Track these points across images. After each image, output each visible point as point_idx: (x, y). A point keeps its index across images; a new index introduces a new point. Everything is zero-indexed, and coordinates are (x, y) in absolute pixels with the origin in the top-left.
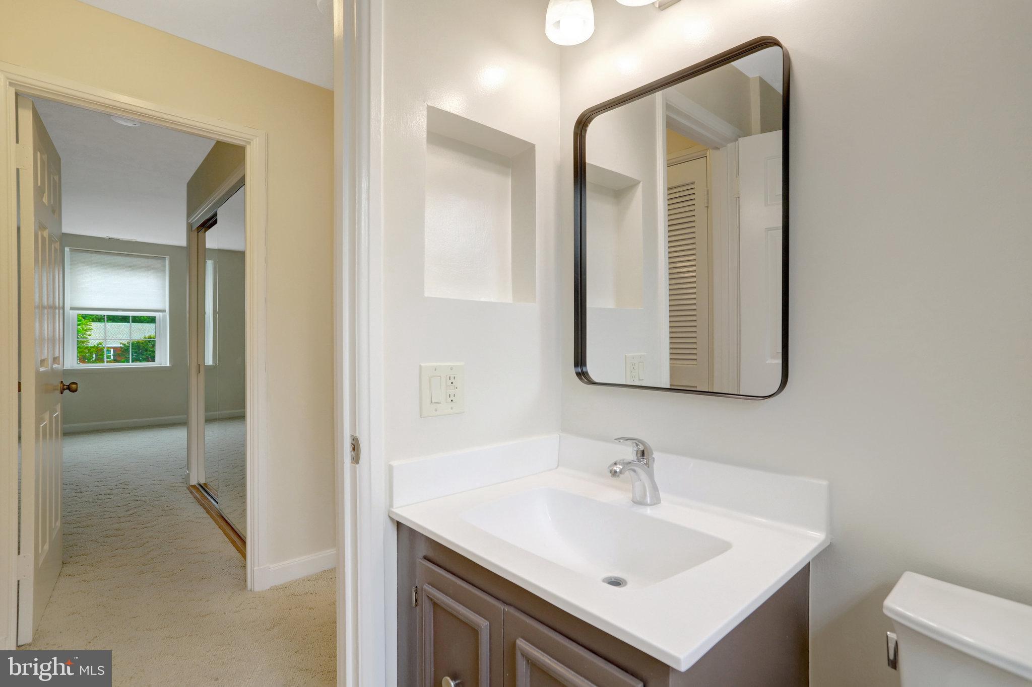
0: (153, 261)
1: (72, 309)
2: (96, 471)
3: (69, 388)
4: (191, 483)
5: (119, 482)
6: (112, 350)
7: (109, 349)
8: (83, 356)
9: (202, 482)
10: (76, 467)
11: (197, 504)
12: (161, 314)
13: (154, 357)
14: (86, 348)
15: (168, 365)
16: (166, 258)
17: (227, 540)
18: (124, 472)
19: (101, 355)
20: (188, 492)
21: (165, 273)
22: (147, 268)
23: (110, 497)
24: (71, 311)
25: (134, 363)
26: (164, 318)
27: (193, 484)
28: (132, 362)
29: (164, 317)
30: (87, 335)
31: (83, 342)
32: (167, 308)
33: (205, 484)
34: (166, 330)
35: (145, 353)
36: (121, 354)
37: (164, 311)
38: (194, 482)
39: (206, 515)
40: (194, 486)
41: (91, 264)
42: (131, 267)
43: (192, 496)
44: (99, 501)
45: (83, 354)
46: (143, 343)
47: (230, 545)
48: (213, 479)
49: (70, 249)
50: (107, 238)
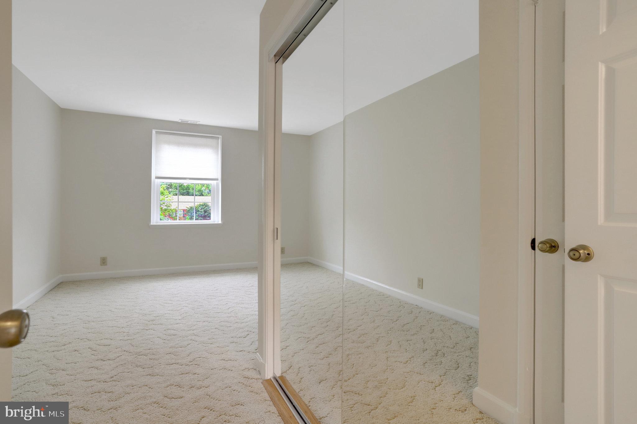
0: (210, 140)
1: (157, 178)
4: (266, 376)
6: (182, 211)
7: (180, 211)
8: (169, 214)
9: (278, 375)
12: (215, 182)
13: (210, 217)
14: (170, 210)
15: (220, 222)
16: (219, 137)
21: (218, 150)
22: (206, 146)
24: (157, 180)
25: (197, 221)
26: (217, 185)
27: (269, 378)
28: (195, 220)
29: (217, 184)
31: (169, 206)
32: (219, 176)
33: (282, 377)
36: (187, 213)
37: (217, 179)
38: (269, 375)
40: (269, 382)
41: (169, 143)
42: (195, 145)
45: (169, 213)
49: (156, 131)
50: (180, 121)
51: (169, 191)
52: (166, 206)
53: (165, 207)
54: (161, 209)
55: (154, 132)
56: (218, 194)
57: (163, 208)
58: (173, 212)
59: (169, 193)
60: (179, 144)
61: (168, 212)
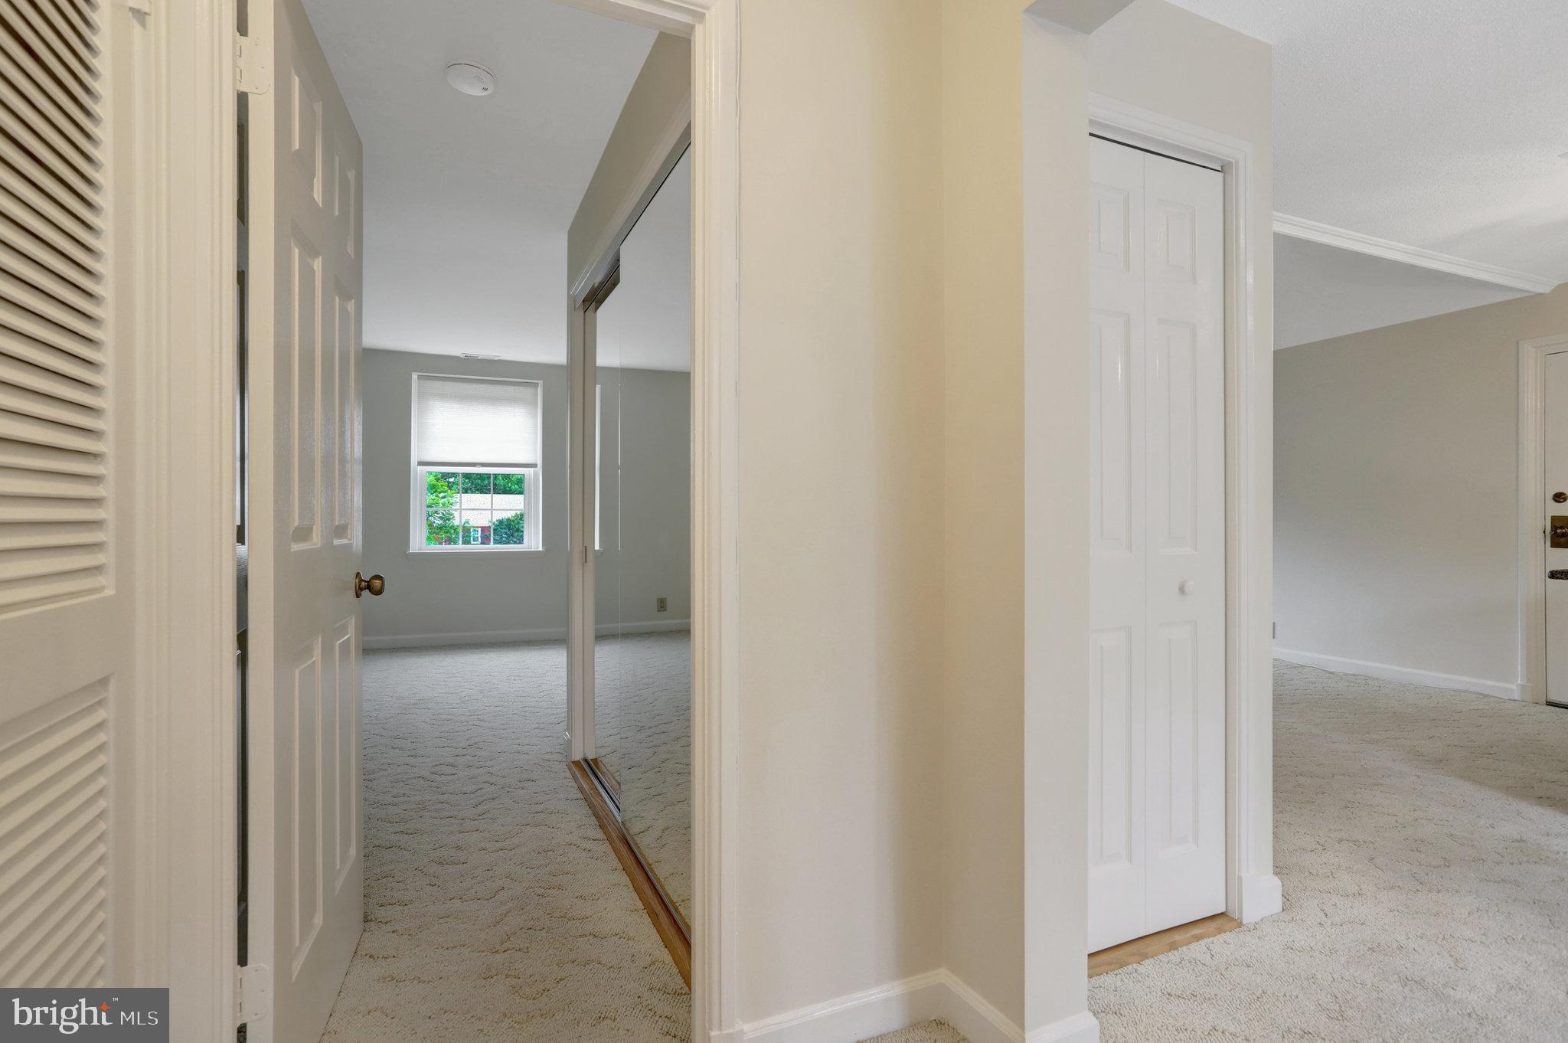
0: (521, 389)
1: (421, 464)
2: (441, 716)
3: (369, 587)
4: (573, 757)
5: (468, 743)
6: (480, 529)
7: (476, 529)
9: (590, 756)
10: (417, 706)
11: (584, 803)
12: (531, 470)
13: (522, 536)
14: (451, 528)
15: (541, 548)
16: (538, 384)
17: (640, 905)
18: (478, 723)
19: (467, 536)
20: (568, 774)
21: (537, 408)
22: (514, 401)
23: (452, 770)
24: (419, 467)
25: (495, 545)
26: (534, 477)
27: (577, 759)
28: (494, 543)
29: (536, 474)
30: (454, 510)
31: (449, 519)
32: (539, 459)
33: (595, 761)
34: (538, 494)
35: (516, 534)
36: (489, 535)
37: (534, 466)
38: (578, 756)
39: (599, 834)
40: (577, 763)
41: (443, 396)
42: (492, 400)
43: (575, 785)
44: (438, 778)
46: (513, 521)
47: (647, 920)
48: (608, 750)
49: (418, 376)
50: (463, 356)
51: (449, 482)
52: (441, 518)
53: (438, 522)
54: (431, 525)
55: (415, 376)
56: (537, 493)
57: (434, 522)
58: (457, 534)
59: (448, 486)
60: (463, 398)
61: (446, 532)
